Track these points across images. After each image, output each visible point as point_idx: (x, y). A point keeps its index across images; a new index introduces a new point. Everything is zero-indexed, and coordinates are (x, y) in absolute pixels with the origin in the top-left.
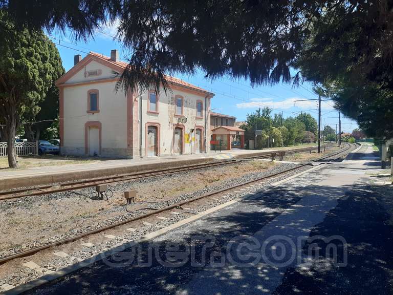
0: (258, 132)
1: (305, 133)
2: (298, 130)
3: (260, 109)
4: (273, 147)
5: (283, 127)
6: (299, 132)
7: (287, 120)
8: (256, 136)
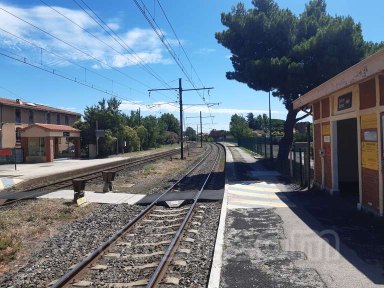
0: (99, 133)
1: (168, 133)
2: (159, 130)
3: (104, 101)
4: (125, 153)
5: (142, 126)
6: (161, 133)
7: (147, 118)
8: (98, 138)
